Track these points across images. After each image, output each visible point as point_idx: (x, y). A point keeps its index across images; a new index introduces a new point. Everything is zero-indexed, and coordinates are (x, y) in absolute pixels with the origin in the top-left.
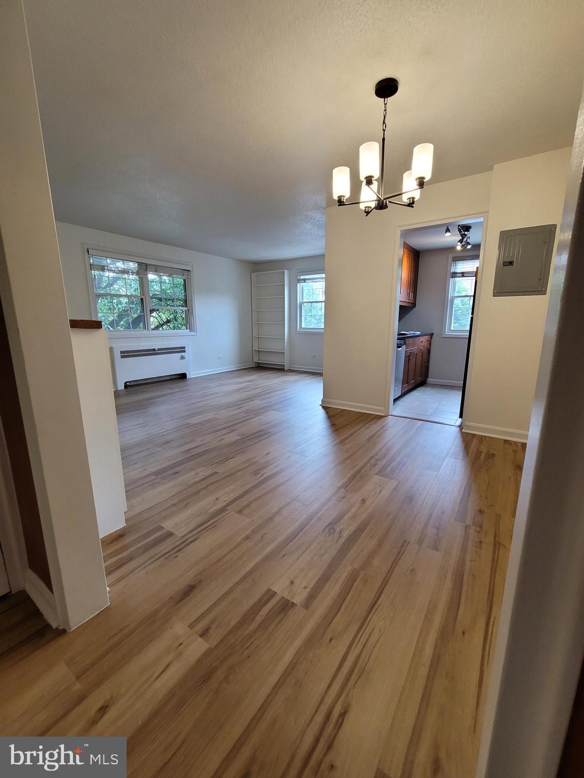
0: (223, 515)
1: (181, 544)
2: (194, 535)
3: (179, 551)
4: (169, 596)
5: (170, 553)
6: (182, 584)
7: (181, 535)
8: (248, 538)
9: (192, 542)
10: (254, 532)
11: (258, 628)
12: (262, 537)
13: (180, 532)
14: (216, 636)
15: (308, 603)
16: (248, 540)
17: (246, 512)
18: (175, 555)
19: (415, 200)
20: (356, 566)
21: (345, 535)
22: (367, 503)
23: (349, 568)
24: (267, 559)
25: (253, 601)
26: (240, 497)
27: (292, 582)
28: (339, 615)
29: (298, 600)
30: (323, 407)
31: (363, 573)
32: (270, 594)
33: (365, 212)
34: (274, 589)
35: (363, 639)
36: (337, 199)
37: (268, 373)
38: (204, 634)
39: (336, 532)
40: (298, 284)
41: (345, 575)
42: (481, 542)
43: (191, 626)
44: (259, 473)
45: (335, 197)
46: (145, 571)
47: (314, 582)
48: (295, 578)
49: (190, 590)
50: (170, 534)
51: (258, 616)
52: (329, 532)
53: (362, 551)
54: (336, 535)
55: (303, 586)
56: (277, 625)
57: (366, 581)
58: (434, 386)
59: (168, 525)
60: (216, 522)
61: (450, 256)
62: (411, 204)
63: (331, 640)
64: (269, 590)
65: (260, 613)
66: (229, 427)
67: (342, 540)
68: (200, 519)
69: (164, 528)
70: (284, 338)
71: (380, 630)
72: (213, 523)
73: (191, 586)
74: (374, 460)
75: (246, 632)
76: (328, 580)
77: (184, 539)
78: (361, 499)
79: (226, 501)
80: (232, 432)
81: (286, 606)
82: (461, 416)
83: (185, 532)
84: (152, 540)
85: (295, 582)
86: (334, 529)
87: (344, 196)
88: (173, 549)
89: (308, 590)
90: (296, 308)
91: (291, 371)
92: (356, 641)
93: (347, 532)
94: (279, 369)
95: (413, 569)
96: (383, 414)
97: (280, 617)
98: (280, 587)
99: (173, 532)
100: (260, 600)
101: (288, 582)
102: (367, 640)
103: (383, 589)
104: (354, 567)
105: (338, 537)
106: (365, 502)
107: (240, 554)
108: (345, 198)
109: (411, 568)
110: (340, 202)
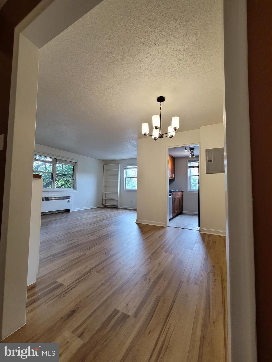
0: (90, 274)
1: (67, 289)
2: (74, 285)
3: (66, 293)
4: (61, 317)
5: (61, 294)
6: (68, 310)
7: (67, 285)
8: (103, 284)
9: (73, 288)
10: (106, 281)
11: (110, 330)
12: (111, 283)
13: (66, 284)
14: (87, 337)
15: (136, 315)
16: (103, 285)
17: (101, 272)
18: (64, 295)
19: (173, 136)
20: (159, 294)
21: (152, 280)
22: (162, 264)
23: (156, 296)
24: (113, 294)
25: (107, 316)
26: (98, 265)
27: (127, 305)
28: (152, 320)
29: (130, 313)
30: (137, 224)
31: (162, 298)
32: (116, 312)
33: (155, 139)
34: (118, 309)
35: (166, 330)
36: (144, 134)
37: (109, 209)
38: (80, 336)
39: (148, 279)
40: (125, 170)
41: (154, 299)
42: (215, 280)
43: (73, 332)
44: (107, 253)
45: (143, 133)
46: (47, 304)
47: (138, 304)
48: (129, 303)
49: (73, 313)
50: (61, 285)
51: (110, 324)
52: (144, 279)
53: (161, 287)
54: (148, 281)
55: (133, 306)
56: (121, 328)
57: (164, 301)
58: (186, 214)
59: (60, 280)
60: (86, 277)
61: (187, 160)
62: (172, 137)
63: (149, 333)
64: (115, 310)
65: (111, 322)
66: (92, 233)
67: (151, 283)
68: (77, 277)
69: (58, 282)
70: (118, 193)
71: (174, 325)
72: (84, 278)
73: (73, 311)
74: (162, 245)
75: (104, 333)
76: (146, 302)
77: (69, 287)
78: (158, 264)
79: (91, 267)
80: (93, 235)
81: (125, 317)
82: (199, 226)
83: (69, 283)
84: (51, 289)
85: (129, 304)
86: (146, 278)
87: (146, 133)
88: (63, 292)
89: (136, 308)
90: (123, 180)
91: (120, 209)
92: (163, 332)
93: (153, 279)
94: (115, 208)
95: (186, 294)
96: (165, 226)
97: (122, 323)
98: (121, 308)
99: (62, 284)
100: (111, 315)
101: (125, 305)
102: (168, 331)
103: (173, 304)
104: (158, 295)
105: (149, 281)
106: (160, 265)
107: (99, 292)
108: (147, 134)
109: (185, 293)
110: (145, 135)
